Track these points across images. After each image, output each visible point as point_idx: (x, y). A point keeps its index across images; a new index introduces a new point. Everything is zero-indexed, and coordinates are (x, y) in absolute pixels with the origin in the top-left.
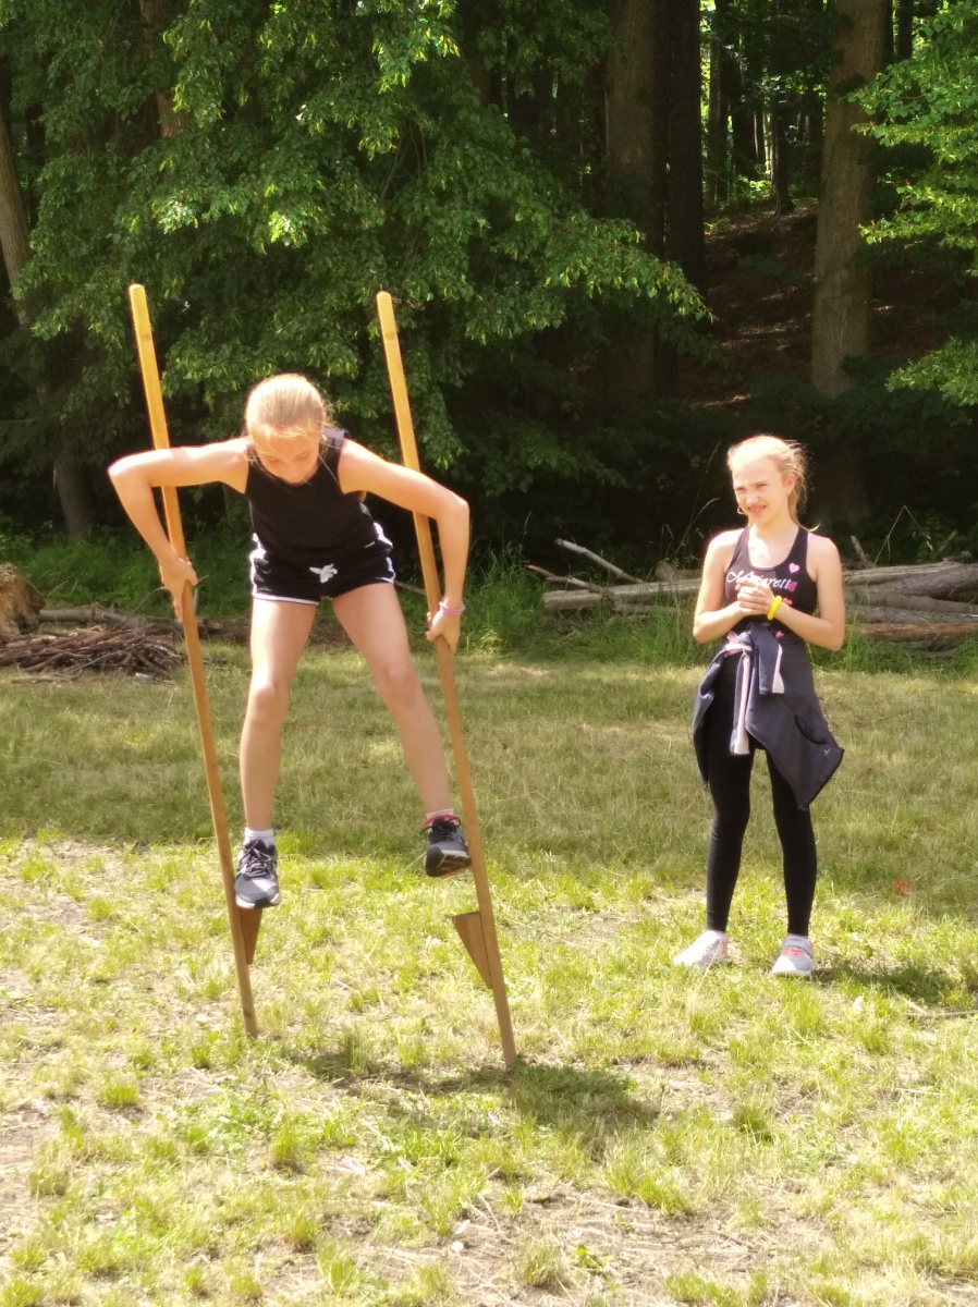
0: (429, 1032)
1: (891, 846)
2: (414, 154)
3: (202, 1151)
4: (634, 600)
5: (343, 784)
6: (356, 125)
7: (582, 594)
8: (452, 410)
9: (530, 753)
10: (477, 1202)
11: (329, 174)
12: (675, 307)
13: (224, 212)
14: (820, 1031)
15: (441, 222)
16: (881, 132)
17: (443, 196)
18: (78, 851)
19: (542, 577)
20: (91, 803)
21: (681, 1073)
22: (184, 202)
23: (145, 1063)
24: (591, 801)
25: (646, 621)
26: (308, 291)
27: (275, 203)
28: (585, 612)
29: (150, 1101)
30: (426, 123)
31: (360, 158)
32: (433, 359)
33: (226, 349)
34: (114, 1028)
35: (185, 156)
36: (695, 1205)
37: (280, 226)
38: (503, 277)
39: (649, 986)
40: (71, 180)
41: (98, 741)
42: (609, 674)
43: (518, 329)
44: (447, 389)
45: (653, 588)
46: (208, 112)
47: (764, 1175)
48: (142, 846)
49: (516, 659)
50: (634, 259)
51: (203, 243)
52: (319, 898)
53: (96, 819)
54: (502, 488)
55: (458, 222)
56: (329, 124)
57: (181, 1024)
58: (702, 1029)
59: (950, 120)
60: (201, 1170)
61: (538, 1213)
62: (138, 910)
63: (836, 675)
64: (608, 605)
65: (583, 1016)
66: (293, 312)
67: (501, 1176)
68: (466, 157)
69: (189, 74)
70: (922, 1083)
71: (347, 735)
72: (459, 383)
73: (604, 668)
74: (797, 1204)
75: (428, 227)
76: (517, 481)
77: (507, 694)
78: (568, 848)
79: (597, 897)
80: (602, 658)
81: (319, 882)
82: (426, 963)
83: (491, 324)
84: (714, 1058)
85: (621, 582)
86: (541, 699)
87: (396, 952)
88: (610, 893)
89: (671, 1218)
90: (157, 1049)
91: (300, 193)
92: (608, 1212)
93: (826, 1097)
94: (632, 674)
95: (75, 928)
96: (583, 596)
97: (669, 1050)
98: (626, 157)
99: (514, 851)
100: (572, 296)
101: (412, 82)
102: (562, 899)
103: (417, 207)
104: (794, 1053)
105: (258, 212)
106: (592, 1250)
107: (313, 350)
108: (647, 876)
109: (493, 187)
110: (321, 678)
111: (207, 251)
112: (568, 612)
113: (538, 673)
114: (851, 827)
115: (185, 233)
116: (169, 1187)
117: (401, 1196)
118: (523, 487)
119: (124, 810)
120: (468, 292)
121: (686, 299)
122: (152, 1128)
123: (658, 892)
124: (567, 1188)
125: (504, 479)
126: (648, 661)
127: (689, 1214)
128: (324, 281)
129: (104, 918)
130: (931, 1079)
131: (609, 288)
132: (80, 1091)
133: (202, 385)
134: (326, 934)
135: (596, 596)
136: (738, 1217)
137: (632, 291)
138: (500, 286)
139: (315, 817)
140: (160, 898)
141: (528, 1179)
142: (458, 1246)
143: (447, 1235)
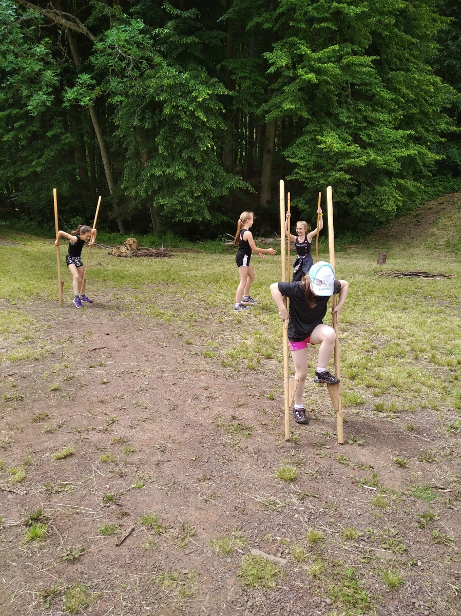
8: (209, 209)
11: (187, 166)
12: (250, 191)
16: (290, 160)
19: (225, 240)
26: (183, 187)
32: (205, 201)
38: (217, 185)
40: (131, 166)
43: (220, 195)
44: (207, 206)
50: (241, 182)
55: (209, 175)
59: (302, 158)
66: (181, 191)
72: (210, 205)
75: (205, 176)
83: (215, 194)
98: (227, 162)
100: (231, 190)
103: (202, 172)
107: (184, 198)
109: (215, 168)
118: (219, 224)
120: (212, 188)
121: (251, 189)
125: (215, 222)
131: (237, 187)
137: (241, 188)
138: (217, 187)
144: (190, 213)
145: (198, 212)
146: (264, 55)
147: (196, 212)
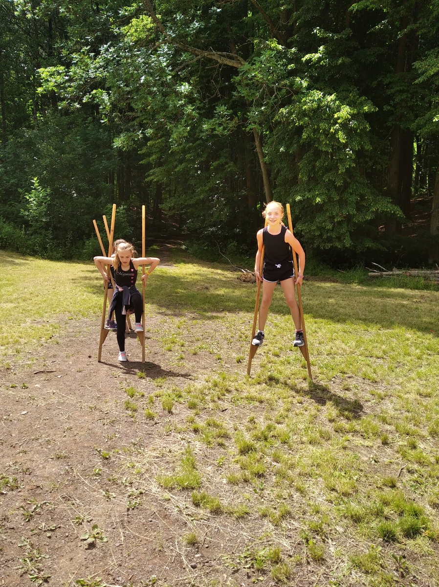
0: (332, 349)
1: (432, 324)
2: (346, 185)
3: (289, 363)
4: (387, 275)
5: (322, 306)
6: (335, 180)
7: (377, 273)
8: (351, 236)
9: (360, 303)
10: (337, 376)
11: (329, 190)
12: (397, 215)
13: (307, 197)
14: (409, 355)
15: (350, 199)
17: (351, 194)
18: (273, 315)
19: (368, 270)
20: (276, 307)
21: (379, 359)
22: (300, 196)
23: (281, 349)
24: (370, 312)
25: (389, 279)
26: (323, 212)
27: (318, 195)
28: (377, 277)
29: (281, 355)
30: (348, 180)
31: (335, 186)
32: (347, 226)
33: (307, 224)
34: (276, 343)
35: (301, 187)
36: (377, 381)
37: (318, 200)
38: (363, 210)
39: (375, 344)
40: (280, 192)
41: (278, 296)
42: (380, 289)
43: (364, 220)
44: (349, 232)
45: (391, 273)
46: (305, 179)
47: (392, 377)
48: (284, 315)
49: (361, 286)
50: (389, 205)
51: (304, 204)
52: (315, 325)
53: (276, 310)
54: (360, 251)
55: (354, 198)
56: (329, 180)
57: (288, 344)
58: (385, 352)
60: (289, 366)
61: (347, 378)
62: (283, 325)
63: (428, 291)
64: (381, 276)
65: (362, 349)
66: (320, 216)
67: (341, 372)
68: (356, 186)
69: (302, 171)
70: (427, 365)
71: (325, 298)
72: (353, 231)
73: (379, 288)
74: (397, 382)
75: (348, 200)
76: (363, 250)
77: (358, 292)
78: (365, 320)
79: (369, 329)
80: (379, 286)
81: (316, 323)
82: (334, 337)
83: (359, 219)
84: (387, 358)
85: (385, 271)
86: (364, 293)
87: (328, 335)
88: (372, 328)
89: (372, 382)
90: (283, 347)
91: (323, 194)
92: (361, 380)
93: (407, 366)
94: (384, 289)
95: (271, 327)
96: (376, 274)
97: (377, 355)
99: (354, 320)
100: (375, 213)
101: (345, 171)
102: (362, 329)
103: (346, 196)
104: (402, 358)
105: (314, 197)
106: (356, 385)
107: (324, 224)
108: (379, 326)
109: (361, 191)
110: (322, 287)
111: (304, 206)
112: (373, 277)
113: (365, 288)
114: (424, 320)
115: (300, 201)
116: (283, 368)
117: (323, 374)
119: (282, 308)
120: (355, 212)
121: (399, 213)
122: (281, 359)
123: (381, 329)
124: (354, 376)
126: (388, 287)
127: (376, 382)
128: (327, 210)
129: (276, 326)
130: (429, 364)
131: (383, 211)
132: (270, 352)
133: (302, 230)
134: (316, 331)
135: (379, 274)
136: (385, 383)
137: (388, 211)
138: (362, 212)
139: (317, 312)
140: (287, 323)
141: (346, 373)
142: (332, 382)
143: (331, 380)
144: (329, 239)
145: (339, 239)
146: (413, 65)
147: (337, 237)
